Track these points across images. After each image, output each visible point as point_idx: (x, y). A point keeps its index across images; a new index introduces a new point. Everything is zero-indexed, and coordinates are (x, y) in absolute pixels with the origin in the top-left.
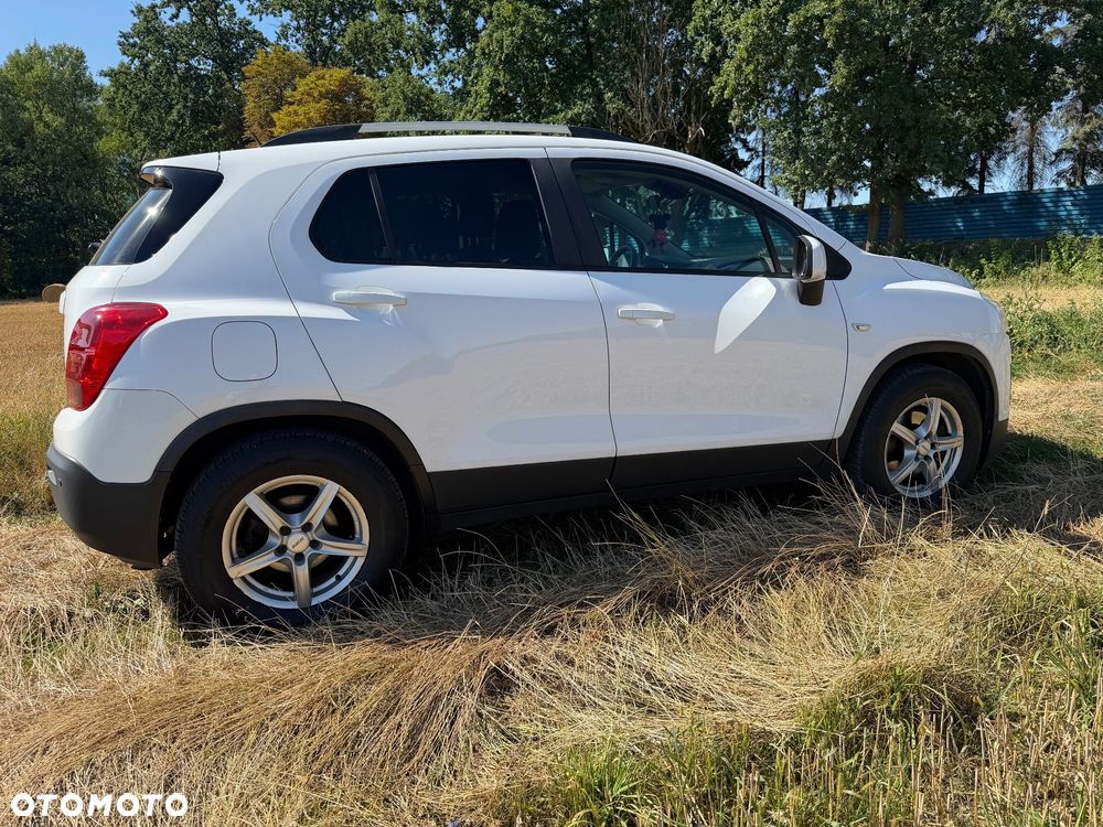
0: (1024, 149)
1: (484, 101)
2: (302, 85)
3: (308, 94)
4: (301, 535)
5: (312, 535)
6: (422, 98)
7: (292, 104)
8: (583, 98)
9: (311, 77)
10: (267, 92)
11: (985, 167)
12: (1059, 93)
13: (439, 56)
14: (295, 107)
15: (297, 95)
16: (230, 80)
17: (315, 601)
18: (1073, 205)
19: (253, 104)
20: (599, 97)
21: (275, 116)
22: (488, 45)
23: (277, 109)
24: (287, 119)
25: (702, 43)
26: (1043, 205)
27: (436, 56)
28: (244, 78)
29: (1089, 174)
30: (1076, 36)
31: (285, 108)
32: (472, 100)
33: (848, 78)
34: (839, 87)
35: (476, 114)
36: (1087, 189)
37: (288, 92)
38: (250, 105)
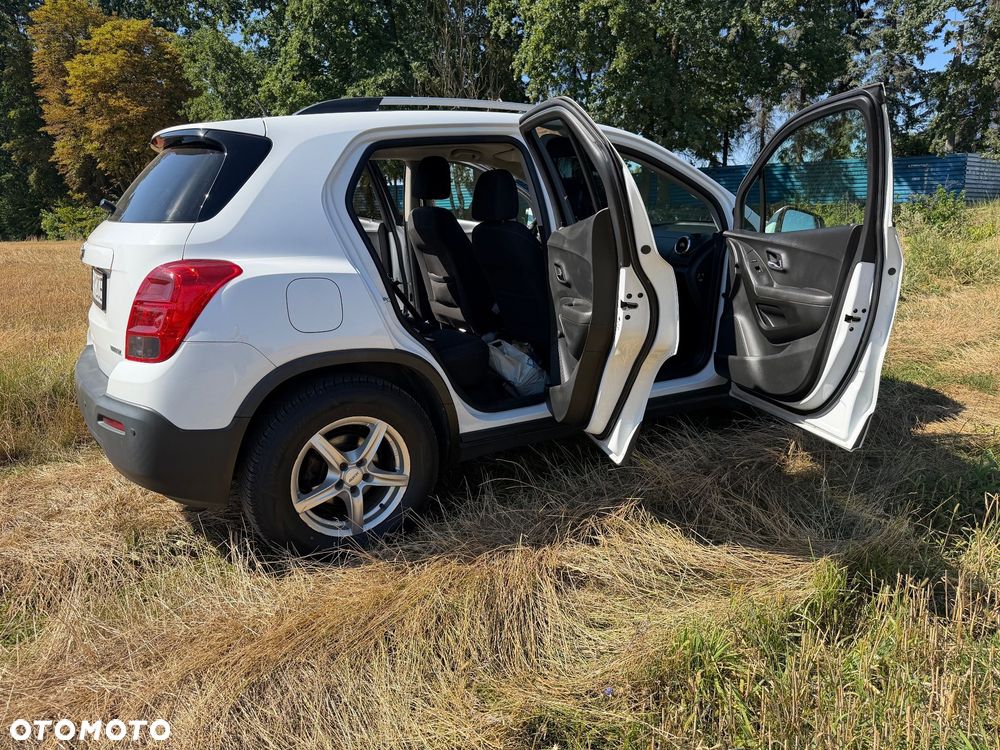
0: (757, 129)
1: (294, 61)
2: (98, 34)
3: (105, 44)
4: (356, 470)
5: (365, 469)
6: (232, 55)
7: (85, 53)
8: (391, 65)
9: (108, 26)
10: (58, 40)
11: (727, 143)
12: (788, 85)
13: (245, 16)
14: (89, 56)
15: (93, 44)
16: (14, 22)
17: (366, 528)
18: (796, 177)
19: (42, 50)
20: (407, 66)
21: (68, 65)
22: (298, 9)
23: (70, 57)
24: (82, 68)
25: (499, 22)
26: (774, 177)
27: (242, 15)
28: (31, 23)
29: (804, 152)
30: (800, 39)
31: (79, 57)
32: (281, 59)
33: (628, 62)
34: (621, 70)
35: (285, 72)
36: (807, 165)
37: (81, 41)
38: (38, 51)
